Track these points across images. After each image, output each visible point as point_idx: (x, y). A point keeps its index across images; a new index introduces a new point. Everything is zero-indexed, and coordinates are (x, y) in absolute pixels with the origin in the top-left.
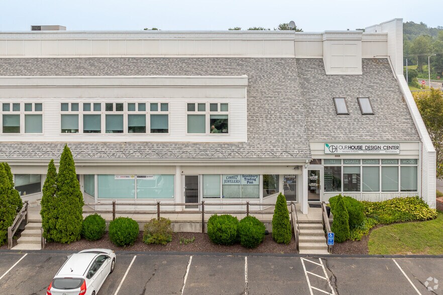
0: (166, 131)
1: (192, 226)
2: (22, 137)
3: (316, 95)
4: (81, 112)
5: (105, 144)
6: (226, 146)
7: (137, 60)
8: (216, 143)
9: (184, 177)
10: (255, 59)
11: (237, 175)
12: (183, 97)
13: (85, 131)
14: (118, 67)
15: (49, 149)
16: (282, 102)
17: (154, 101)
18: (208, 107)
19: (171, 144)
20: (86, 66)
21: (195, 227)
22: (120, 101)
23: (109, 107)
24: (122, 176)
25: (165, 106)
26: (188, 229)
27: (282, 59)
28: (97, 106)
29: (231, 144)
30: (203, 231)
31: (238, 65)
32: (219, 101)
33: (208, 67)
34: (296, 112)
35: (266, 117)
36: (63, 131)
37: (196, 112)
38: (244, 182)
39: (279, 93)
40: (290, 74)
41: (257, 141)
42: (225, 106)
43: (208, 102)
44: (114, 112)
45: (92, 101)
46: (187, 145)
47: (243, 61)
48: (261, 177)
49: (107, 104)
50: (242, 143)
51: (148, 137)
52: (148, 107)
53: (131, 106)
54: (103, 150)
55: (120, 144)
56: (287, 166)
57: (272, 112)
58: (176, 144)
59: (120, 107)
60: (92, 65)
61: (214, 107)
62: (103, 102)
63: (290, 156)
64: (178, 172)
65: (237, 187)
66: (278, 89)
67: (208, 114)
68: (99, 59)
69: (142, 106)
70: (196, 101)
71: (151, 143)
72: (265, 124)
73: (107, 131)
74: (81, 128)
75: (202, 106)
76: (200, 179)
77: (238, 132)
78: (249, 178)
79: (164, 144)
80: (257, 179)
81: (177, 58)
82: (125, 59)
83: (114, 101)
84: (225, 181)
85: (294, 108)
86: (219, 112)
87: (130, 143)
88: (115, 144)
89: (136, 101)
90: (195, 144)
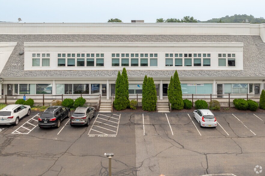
0: (209, 65)
1: (224, 104)
2: (149, 68)
3: (262, 51)
4: (174, 58)
5: (184, 71)
6: (235, 71)
7: (182, 36)
8: (230, 70)
9: (217, 84)
10: (233, 35)
11: (238, 84)
12: (217, 51)
13: (176, 66)
14: (174, 39)
15: (162, 73)
16: (251, 54)
17: (205, 53)
18: (227, 55)
19: (212, 71)
20: (160, 38)
21: (226, 104)
22: (190, 53)
23: (186, 55)
24: (190, 84)
25: (209, 55)
26: (222, 105)
27: (245, 36)
28: (181, 55)
29: (237, 71)
30: (229, 106)
31: (227, 38)
32: (231, 53)
33: (214, 39)
34: (259, 58)
35: (247, 60)
36: (166, 65)
37: (222, 57)
38: (241, 87)
39: (249, 50)
40: (250, 42)
41: (247, 70)
42: (234, 55)
43: (227, 53)
44: (188, 57)
45: (179, 53)
46: (219, 71)
47: (228, 37)
48: (248, 85)
49: (185, 54)
50: (241, 70)
51: (202, 68)
52: (202, 55)
53: (195, 55)
54: (185, 73)
55: (191, 71)
56: (260, 80)
57: (249, 58)
58: (214, 71)
59: (190, 55)
60: (163, 38)
61: (229, 55)
62: (183, 53)
63: (262, 75)
64: (214, 83)
65: (238, 89)
66: (248, 48)
67: (227, 58)
68: (165, 35)
69: (200, 55)
70: (222, 53)
71: (204, 70)
72: (248, 63)
73: (185, 66)
74: (174, 64)
75: (224, 55)
76: (223, 85)
77: (239, 66)
78: (243, 85)
79: (209, 71)
80: (247, 86)
81: (199, 35)
82: (176, 35)
83: (188, 53)
84: (234, 87)
85: (257, 56)
86: (231, 58)
87: (195, 71)
88: (189, 71)
89: (197, 53)
90: (222, 71)
